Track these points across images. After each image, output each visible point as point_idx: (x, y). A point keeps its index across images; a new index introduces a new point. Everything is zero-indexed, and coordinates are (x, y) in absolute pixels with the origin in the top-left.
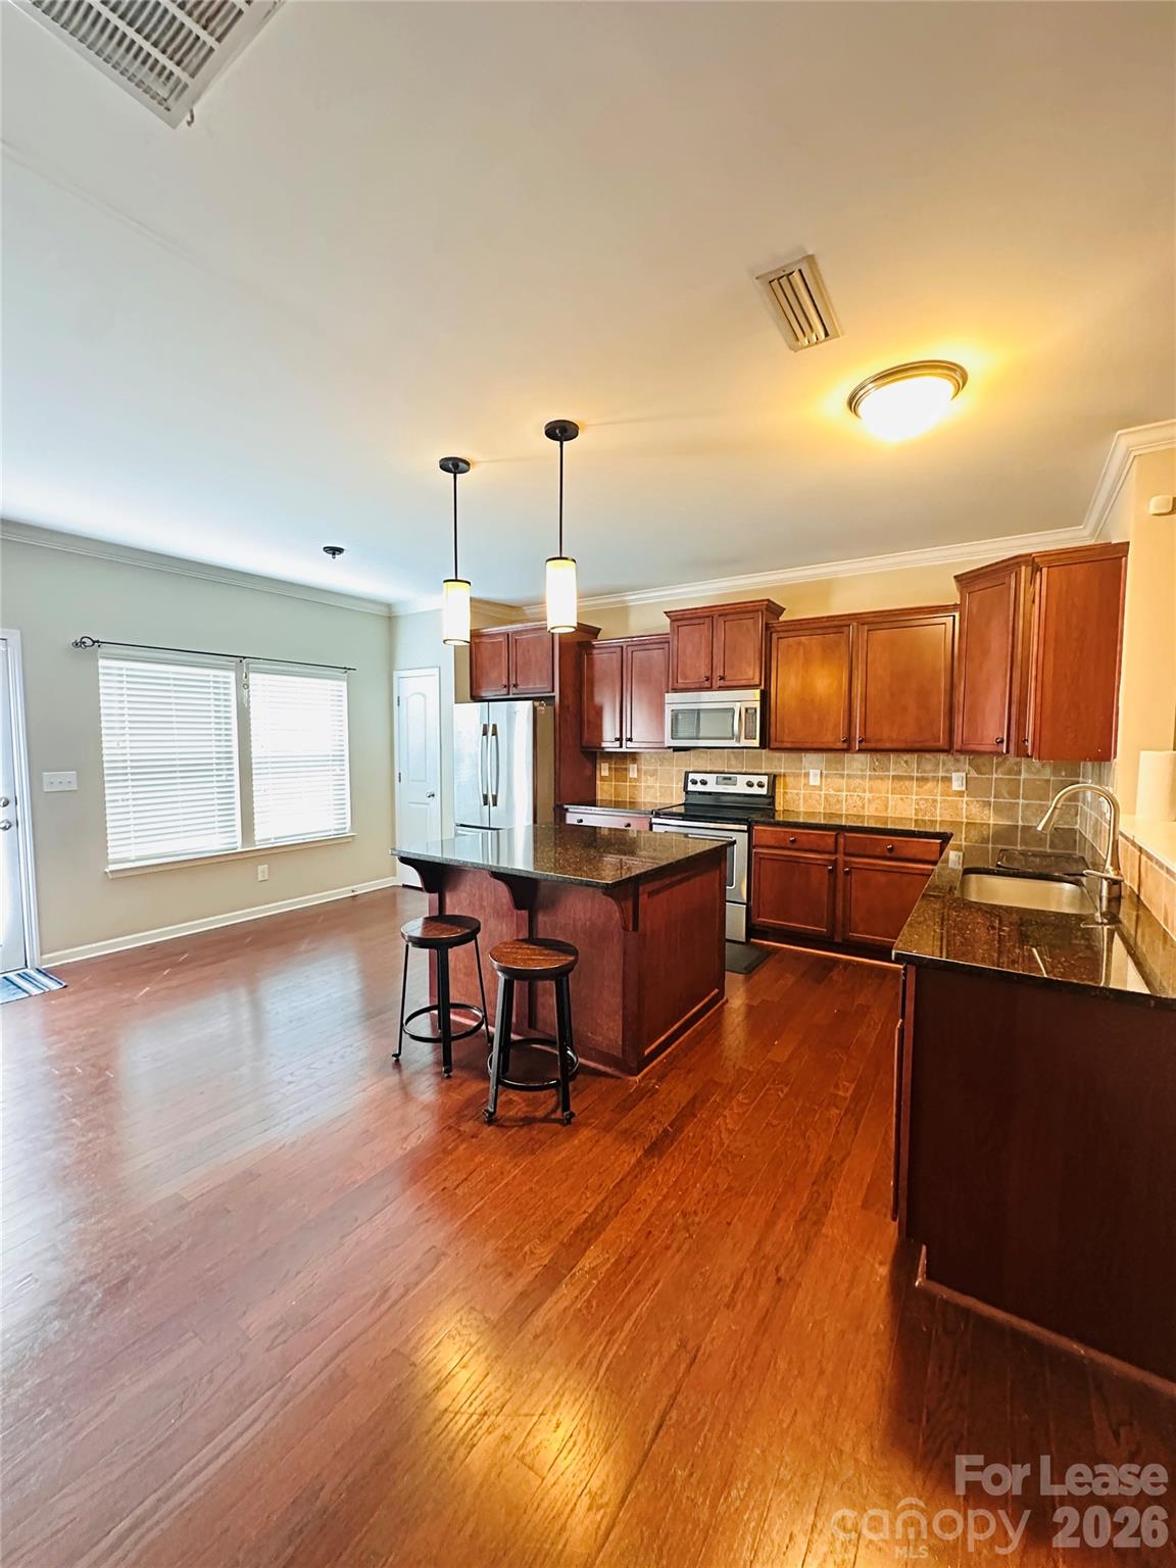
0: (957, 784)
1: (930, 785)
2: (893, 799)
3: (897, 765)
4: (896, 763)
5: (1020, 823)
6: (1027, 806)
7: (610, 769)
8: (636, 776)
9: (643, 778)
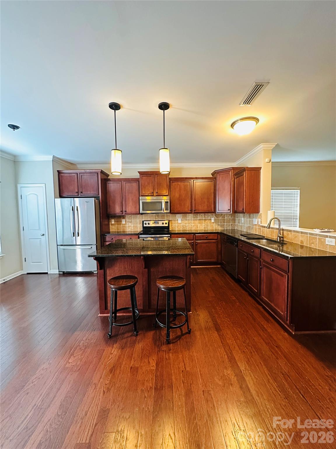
0: (213, 221)
1: (207, 221)
2: (199, 225)
3: (199, 217)
4: (199, 216)
5: (225, 229)
6: (227, 225)
7: (115, 221)
8: (124, 223)
9: (127, 224)
